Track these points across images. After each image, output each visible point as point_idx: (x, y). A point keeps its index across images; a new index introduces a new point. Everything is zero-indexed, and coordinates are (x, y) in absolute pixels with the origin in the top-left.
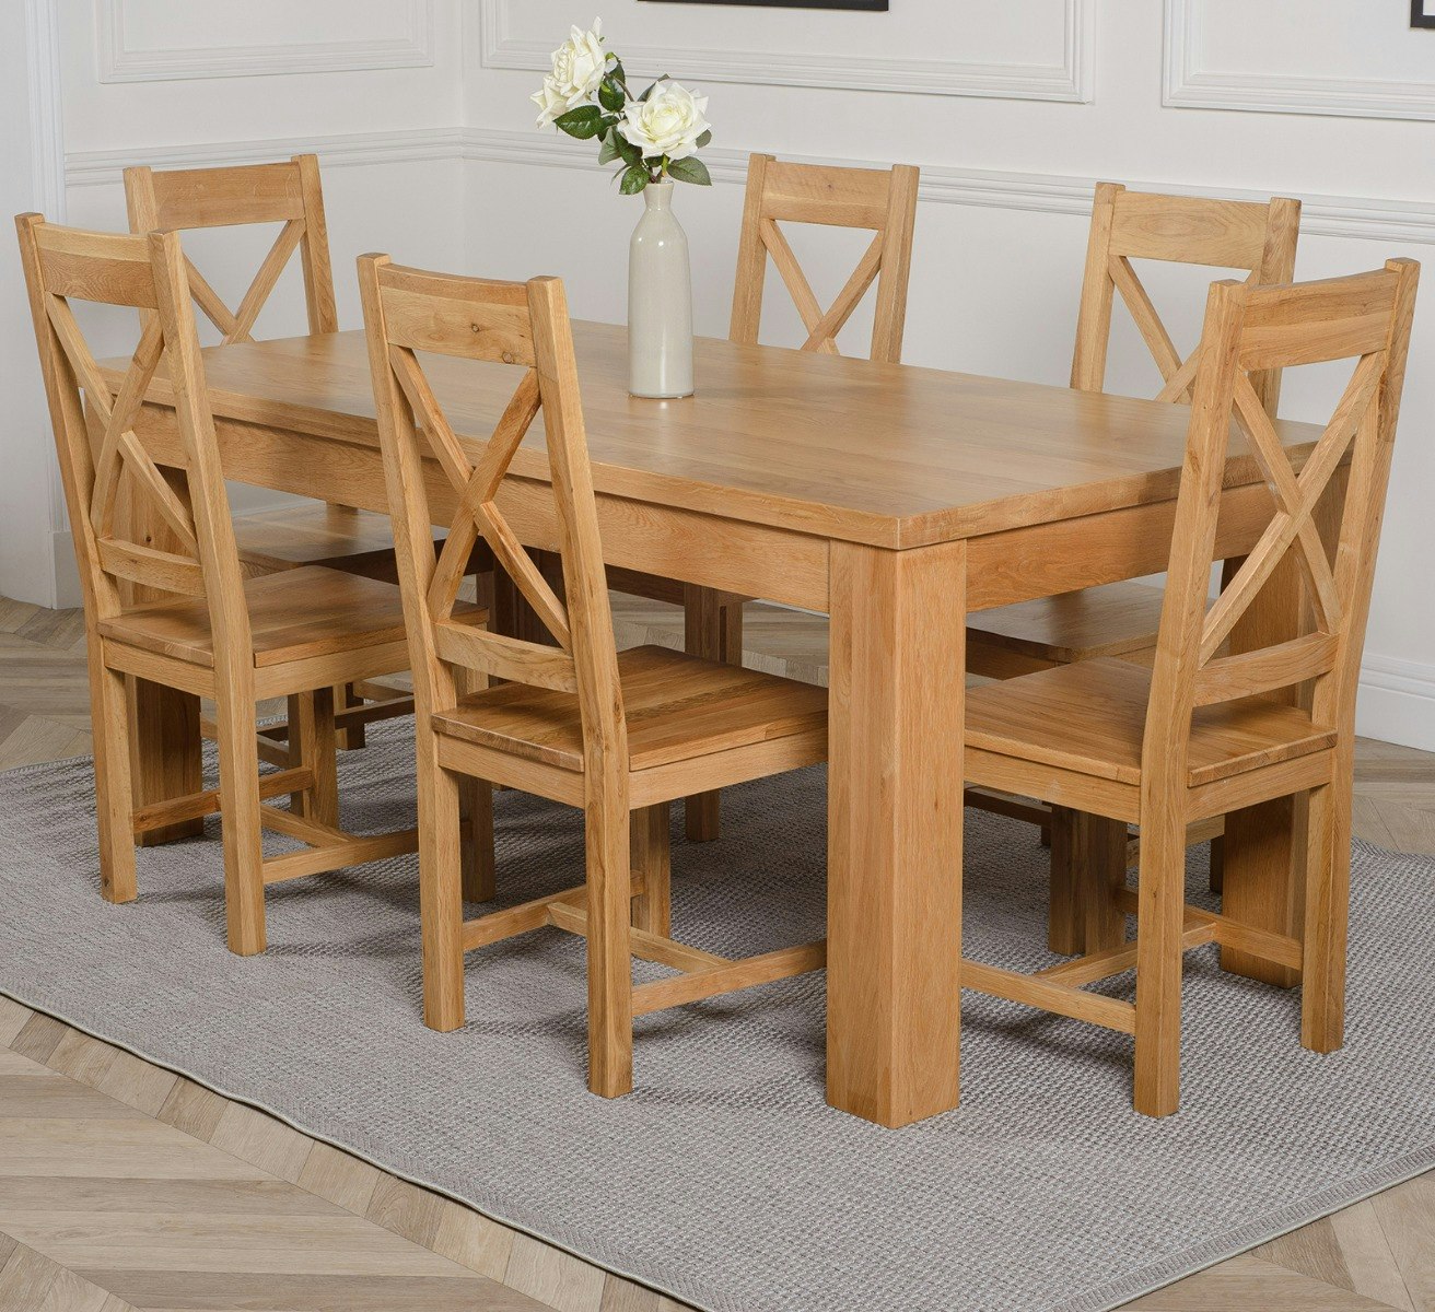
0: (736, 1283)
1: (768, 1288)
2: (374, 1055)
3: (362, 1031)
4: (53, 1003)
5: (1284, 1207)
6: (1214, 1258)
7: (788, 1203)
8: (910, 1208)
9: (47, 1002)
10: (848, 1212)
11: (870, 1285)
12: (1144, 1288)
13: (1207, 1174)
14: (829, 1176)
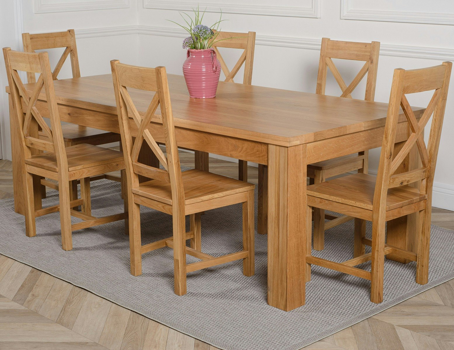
0: (216, 336)
1: (225, 337)
2: (116, 274)
3: (112, 268)
4: (28, 262)
5: (364, 313)
6: (345, 327)
7: (229, 313)
8: (262, 314)
9: (26, 261)
10: (246, 316)
11: (253, 335)
12: (327, 335)
13: (343, 303)
14: (240, 306)
